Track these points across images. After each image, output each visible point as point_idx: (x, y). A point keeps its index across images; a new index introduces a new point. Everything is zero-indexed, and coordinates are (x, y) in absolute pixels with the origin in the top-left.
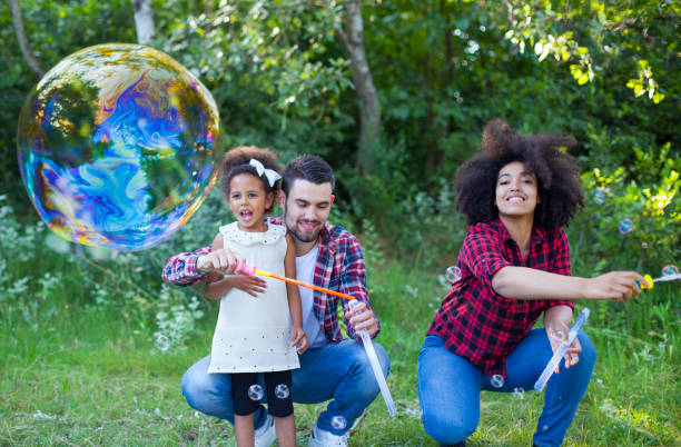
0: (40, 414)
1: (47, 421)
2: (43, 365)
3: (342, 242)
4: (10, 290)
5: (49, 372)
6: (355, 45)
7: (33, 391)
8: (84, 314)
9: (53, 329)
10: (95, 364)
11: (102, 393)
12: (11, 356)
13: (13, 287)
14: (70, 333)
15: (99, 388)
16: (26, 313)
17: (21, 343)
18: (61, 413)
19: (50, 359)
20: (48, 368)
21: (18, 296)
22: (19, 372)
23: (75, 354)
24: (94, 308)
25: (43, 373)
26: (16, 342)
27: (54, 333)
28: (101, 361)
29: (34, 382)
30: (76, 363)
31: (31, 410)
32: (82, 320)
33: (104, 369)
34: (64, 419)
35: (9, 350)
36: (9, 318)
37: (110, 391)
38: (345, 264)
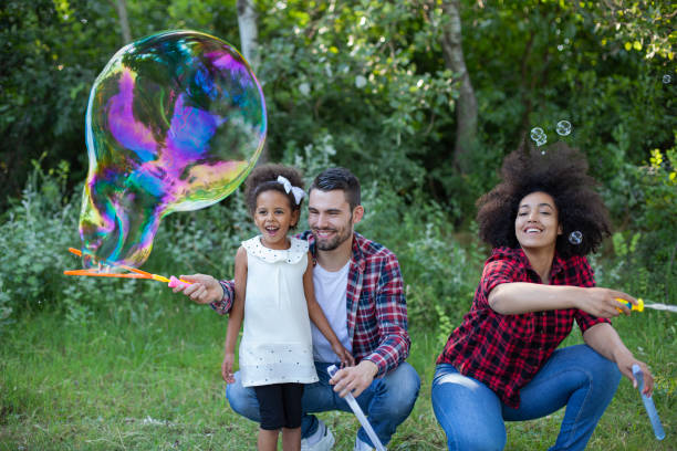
0: (150, 420)
1: (157, 427)
2: (151, 368)
3: (378, 261)
4: (119, 291)
5: (158, 375)
6: (453, 45)
7: (143, 395)
8: (189, 313)
9: (160, 331)
10: (202, 366)
11: (210, 397)
12: (119, 357)
13: (122, 288)
14: (177, 333)
15: (207, 393)
16: (134, 314)
17: (128, 345)
18: (170, 418)
19: (158, 361)
20: (156, 370)
21: (125, 295)
22: (129, 375)
23: (181, 355)
24: (199, 308)
25: (151, 376)
26: (124, 342)
27: (161, 334)
28: (207, 363)
29: (142, 385)
30: (183, 366)
31: (141, 415)
32: (188, 320)
33: (210, 372)
34: (172, 425)
35: (118, 352)
36: (118, 318)
37: (218, 395)
38: (381, 283)
